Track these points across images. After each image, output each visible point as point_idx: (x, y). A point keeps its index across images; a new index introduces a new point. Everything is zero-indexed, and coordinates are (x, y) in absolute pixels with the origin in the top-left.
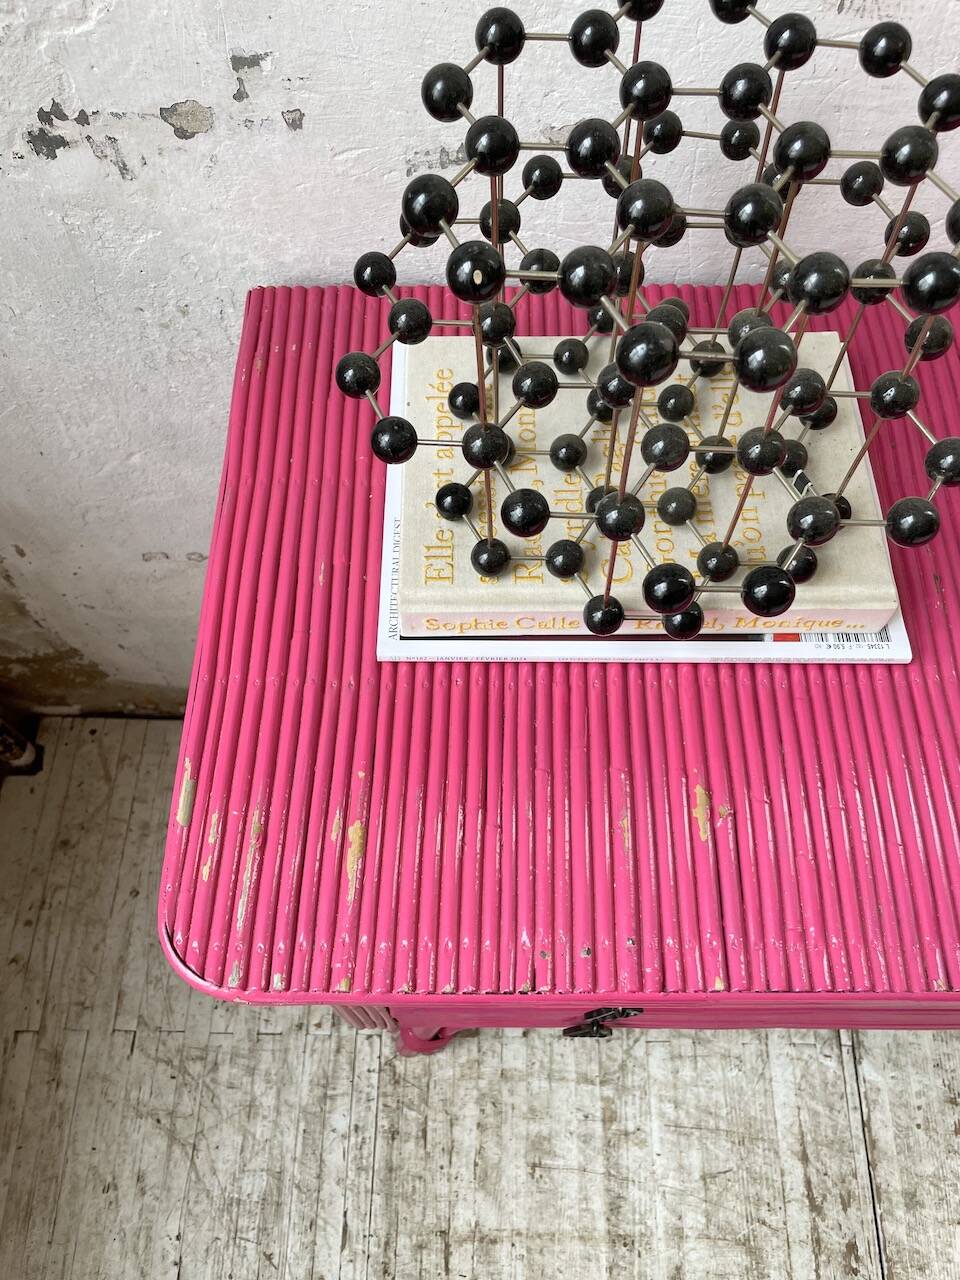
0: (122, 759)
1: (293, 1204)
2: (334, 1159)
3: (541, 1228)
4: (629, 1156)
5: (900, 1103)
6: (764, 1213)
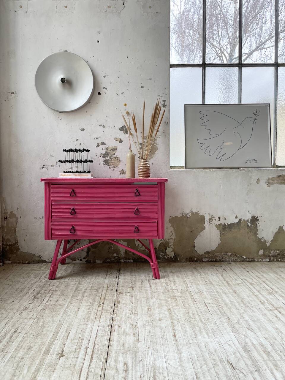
1: (27, 288)
2: (35, 286)
3: (65, 289)
4: (81, 286)
5: (124, 281)
6: (100, 288)
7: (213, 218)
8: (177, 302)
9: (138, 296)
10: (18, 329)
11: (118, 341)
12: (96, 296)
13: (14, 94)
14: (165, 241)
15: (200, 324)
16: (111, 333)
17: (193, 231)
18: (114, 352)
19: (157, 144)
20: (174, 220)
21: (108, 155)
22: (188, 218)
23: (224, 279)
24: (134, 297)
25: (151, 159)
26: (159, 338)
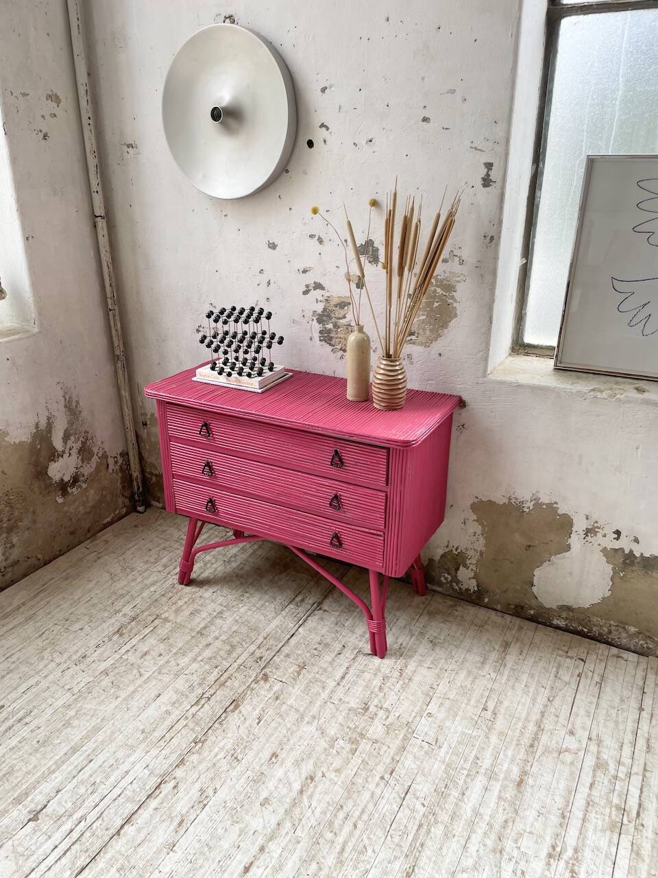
0: (163, 518)
1: (127, 597)
2: (145, 594)
3: (183, 624)
4: (219, 621)
5: (304, 638)
6: (244, 643)
7: (598, 528)
8: (350, 756)
9: (291, 701)
10: (31, 712)
11: (139, 830)
12: (216, 667)
13: (132, 147)
14: (456, 550)
15: (331, 860)
16: (148, 800)
17: (533, 546)
18: (108, 856)
19: (456, 301)
20: (483, 509)
21: (329, 317)
22: (523, 512)
23: (543, 716)
24: (278, 701)
25: (437, 339)
26: (213, 861)
